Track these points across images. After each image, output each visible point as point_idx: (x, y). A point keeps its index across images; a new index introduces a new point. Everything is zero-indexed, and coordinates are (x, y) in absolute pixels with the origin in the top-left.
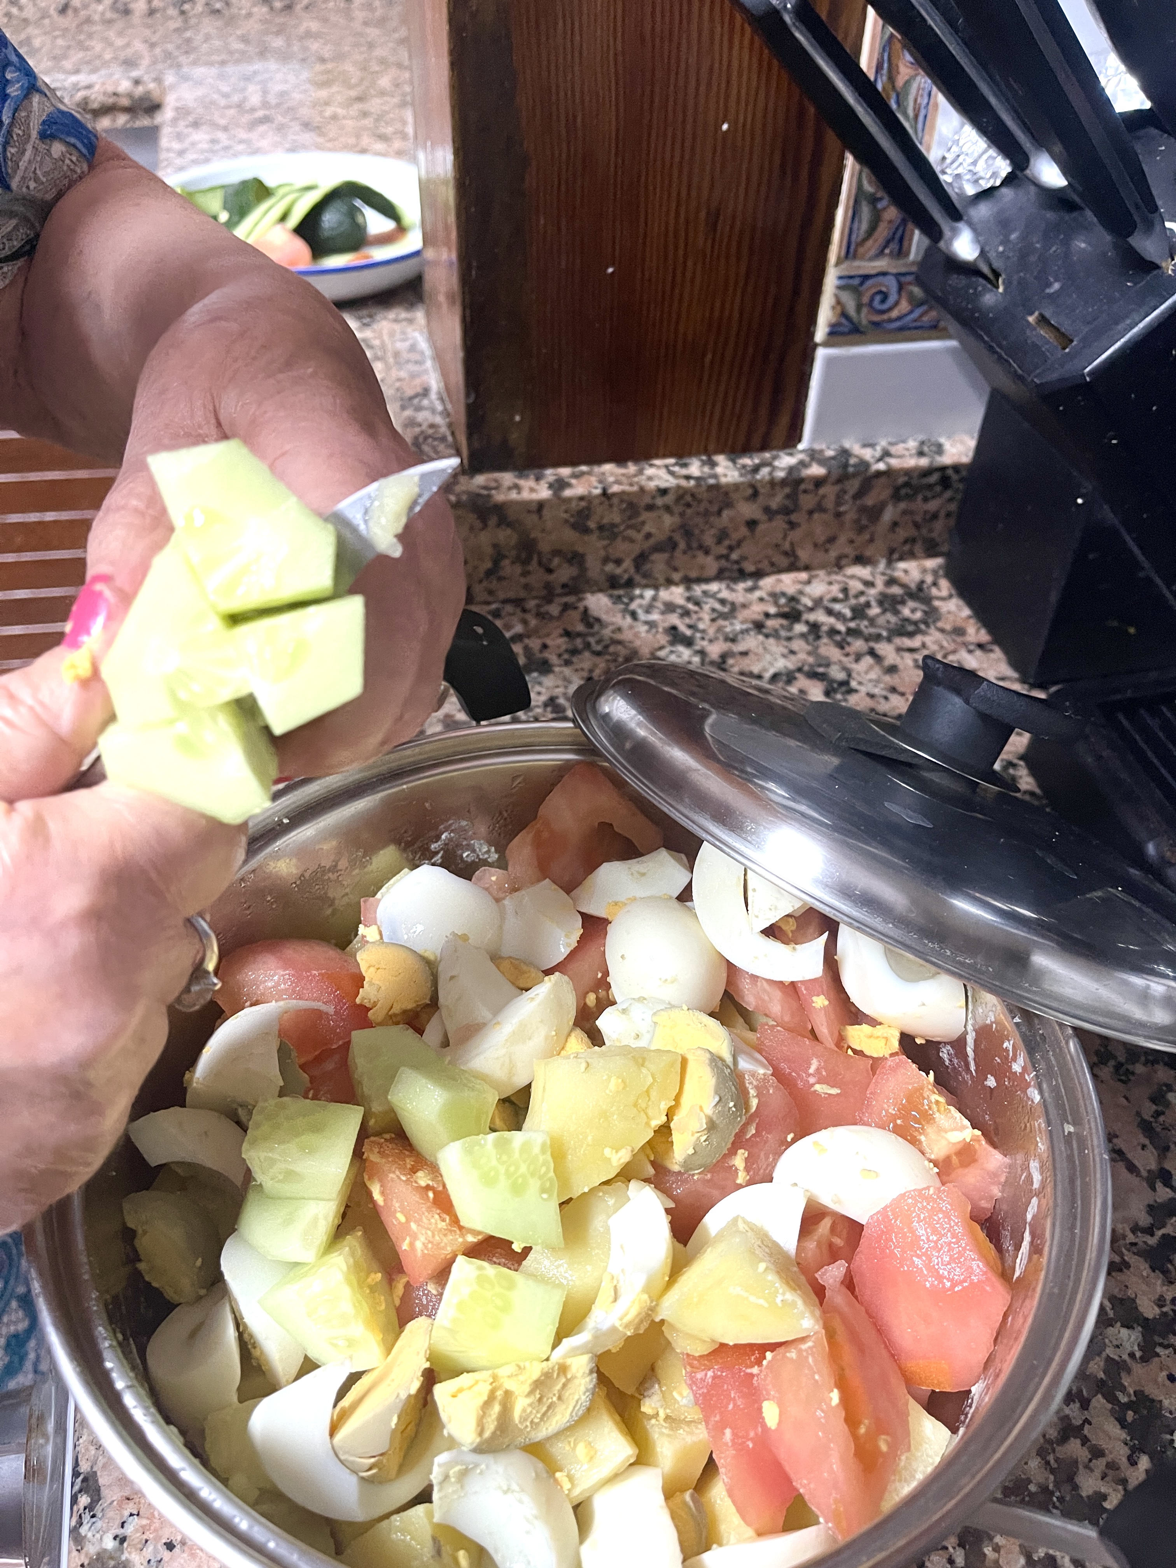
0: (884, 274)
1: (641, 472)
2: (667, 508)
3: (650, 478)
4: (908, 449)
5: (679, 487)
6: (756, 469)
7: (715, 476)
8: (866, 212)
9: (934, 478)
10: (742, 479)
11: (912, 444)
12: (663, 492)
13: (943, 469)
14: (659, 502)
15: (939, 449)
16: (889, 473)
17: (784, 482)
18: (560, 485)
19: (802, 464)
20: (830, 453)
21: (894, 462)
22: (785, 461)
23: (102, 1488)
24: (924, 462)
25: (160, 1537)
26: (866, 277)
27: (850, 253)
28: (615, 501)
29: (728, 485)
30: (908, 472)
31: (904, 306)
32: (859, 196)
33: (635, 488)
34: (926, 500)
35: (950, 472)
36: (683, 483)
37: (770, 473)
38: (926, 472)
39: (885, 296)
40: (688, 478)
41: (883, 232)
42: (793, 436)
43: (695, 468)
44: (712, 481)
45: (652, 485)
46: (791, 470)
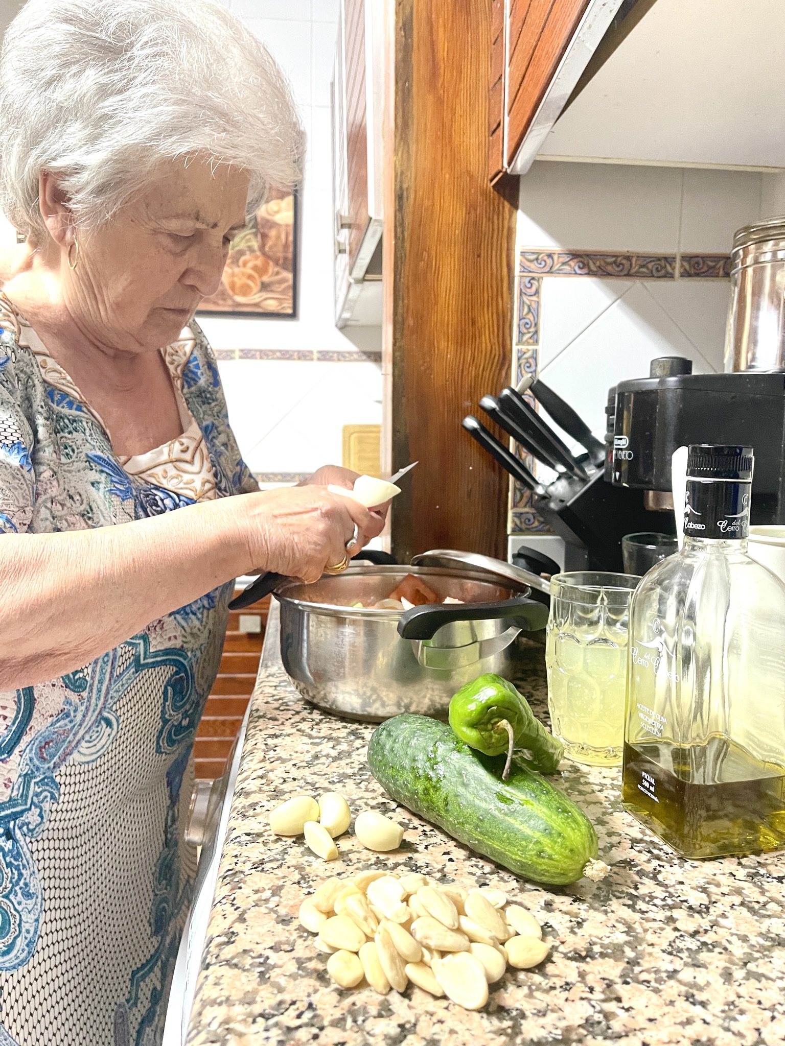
0: (527, 513)
8: (518, 494)
26: (521, 514)
27: (515, 505)
31: (536, 524)
32: (515, 488)
39: (529, 520)
41: (525, 500)
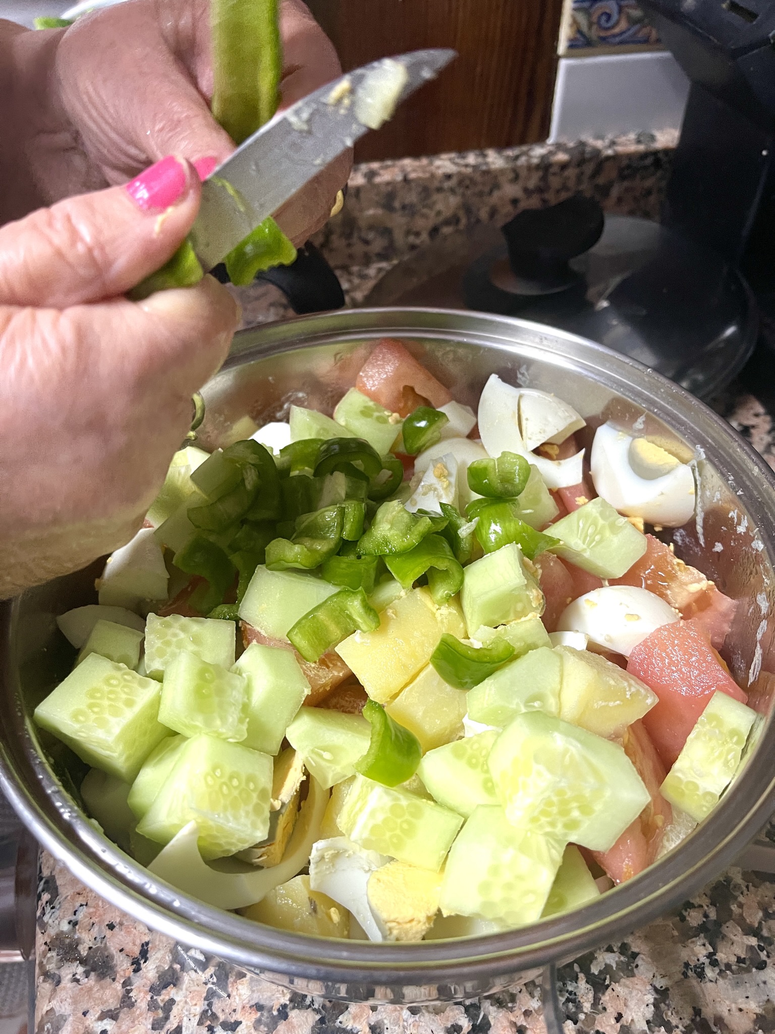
1: (431, 163)
2: (452, 191)
3: (438, 167)
4: (629, 141)
5: (459, 173)
6: (517, 158)
7: (487, 164)
9: (649, 161)
10: (507, 166)
11: (632, 136)
12: (448, 177)
13: (655, 153)
14: (447, 185)
15: (653, 138)
16: (616, 157)
17: (538, 167)
18: (371, 175)
19: (551, 153)
20: (571, 145)
21: (620, 149)
22: (538, 151)
23: (59, 888)
24: (641, 148)
25: (103, 921)
28: (413, 185)
29: (496, 170)
30: (629, 156)
31: (624, 24)
33: (427, 175)
34: (643, 178)
35: (661, 155)
36: (463, 170)
37: (528, 161)
38: (644, 156)
39: (609, 16)
40: (467, 166)
42: (543, 134)
43: (471, 159)
44: (484, 168)
45: (440, 172)
46: (543, 157)
